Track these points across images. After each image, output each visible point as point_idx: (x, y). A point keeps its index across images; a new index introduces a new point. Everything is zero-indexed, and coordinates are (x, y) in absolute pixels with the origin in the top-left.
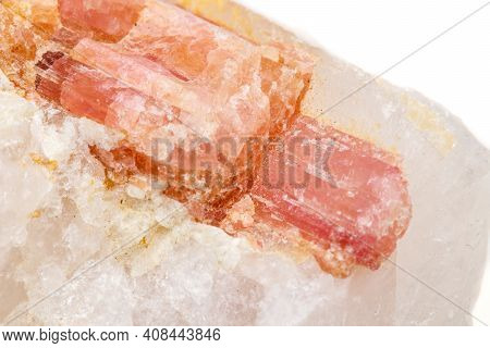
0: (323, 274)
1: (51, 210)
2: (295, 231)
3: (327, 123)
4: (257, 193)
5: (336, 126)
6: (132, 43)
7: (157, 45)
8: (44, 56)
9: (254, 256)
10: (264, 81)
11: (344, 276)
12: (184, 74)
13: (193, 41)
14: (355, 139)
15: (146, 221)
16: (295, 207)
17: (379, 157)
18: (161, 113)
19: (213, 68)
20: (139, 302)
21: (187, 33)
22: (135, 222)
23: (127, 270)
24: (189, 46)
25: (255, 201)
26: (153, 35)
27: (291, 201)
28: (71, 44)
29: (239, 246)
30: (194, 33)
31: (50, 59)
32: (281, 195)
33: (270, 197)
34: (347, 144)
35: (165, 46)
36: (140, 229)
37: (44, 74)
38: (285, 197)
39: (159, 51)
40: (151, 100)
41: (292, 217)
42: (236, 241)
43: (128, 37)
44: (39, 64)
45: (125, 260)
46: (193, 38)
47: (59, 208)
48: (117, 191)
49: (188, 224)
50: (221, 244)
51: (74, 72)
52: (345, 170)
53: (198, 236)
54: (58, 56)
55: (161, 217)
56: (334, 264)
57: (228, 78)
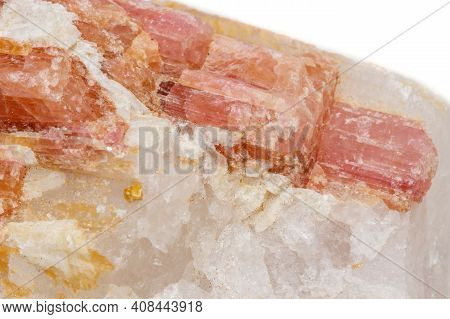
0: (390, 211)
1: (200, 194)
2: (362, 184)
3: (359, 106)
4: (323, 160)
5: (367, 106)
6: (212, 68)
7: (232, 67)
8: (160, 85)
9: (342, 206)
10: (314, 83)
11: (407, 210)
12: (262, 85)
13: (258, 61)
14: (384, 114)
15: (261, 192)
16: (357, 168)
17: (408, 124)
18: (263, 116)
19: (282, 78)
20: (267, 249)
21: (251, 56)
22: (254, 193)
23: (252, 228)
24: (256, 65)
25: (323, 167)
26: (225, 60)
27: (352, 163)
28: (177, 75)
29: (328, 201)
30: (255, 55)
31: (167, 87)
32: (343, 160)
33: (334, 162)
34: (380, 119)
35: (238, 66)
36: (259, 199)
37: (166, 99)
38: (347, 161)
39: (235, 71)
40: (254, 108)
41: (356, 175)
42: (325, 197)
43: (206, 64)
44: (159, 92)
45: (249, 221)
46: (256, 59)
47: (204, 192)
48: (237, 174)
49: (291, 189)
50: (316, 201)
51: (189, 94)
52: (386, 137)
53: (300, 197)
54: (170, 84)
55: (271, 188)
56: (400, 203)
57: (296, 84)
